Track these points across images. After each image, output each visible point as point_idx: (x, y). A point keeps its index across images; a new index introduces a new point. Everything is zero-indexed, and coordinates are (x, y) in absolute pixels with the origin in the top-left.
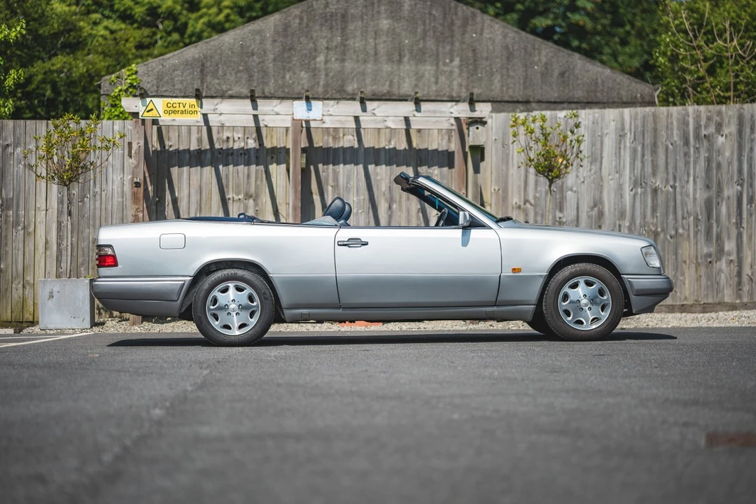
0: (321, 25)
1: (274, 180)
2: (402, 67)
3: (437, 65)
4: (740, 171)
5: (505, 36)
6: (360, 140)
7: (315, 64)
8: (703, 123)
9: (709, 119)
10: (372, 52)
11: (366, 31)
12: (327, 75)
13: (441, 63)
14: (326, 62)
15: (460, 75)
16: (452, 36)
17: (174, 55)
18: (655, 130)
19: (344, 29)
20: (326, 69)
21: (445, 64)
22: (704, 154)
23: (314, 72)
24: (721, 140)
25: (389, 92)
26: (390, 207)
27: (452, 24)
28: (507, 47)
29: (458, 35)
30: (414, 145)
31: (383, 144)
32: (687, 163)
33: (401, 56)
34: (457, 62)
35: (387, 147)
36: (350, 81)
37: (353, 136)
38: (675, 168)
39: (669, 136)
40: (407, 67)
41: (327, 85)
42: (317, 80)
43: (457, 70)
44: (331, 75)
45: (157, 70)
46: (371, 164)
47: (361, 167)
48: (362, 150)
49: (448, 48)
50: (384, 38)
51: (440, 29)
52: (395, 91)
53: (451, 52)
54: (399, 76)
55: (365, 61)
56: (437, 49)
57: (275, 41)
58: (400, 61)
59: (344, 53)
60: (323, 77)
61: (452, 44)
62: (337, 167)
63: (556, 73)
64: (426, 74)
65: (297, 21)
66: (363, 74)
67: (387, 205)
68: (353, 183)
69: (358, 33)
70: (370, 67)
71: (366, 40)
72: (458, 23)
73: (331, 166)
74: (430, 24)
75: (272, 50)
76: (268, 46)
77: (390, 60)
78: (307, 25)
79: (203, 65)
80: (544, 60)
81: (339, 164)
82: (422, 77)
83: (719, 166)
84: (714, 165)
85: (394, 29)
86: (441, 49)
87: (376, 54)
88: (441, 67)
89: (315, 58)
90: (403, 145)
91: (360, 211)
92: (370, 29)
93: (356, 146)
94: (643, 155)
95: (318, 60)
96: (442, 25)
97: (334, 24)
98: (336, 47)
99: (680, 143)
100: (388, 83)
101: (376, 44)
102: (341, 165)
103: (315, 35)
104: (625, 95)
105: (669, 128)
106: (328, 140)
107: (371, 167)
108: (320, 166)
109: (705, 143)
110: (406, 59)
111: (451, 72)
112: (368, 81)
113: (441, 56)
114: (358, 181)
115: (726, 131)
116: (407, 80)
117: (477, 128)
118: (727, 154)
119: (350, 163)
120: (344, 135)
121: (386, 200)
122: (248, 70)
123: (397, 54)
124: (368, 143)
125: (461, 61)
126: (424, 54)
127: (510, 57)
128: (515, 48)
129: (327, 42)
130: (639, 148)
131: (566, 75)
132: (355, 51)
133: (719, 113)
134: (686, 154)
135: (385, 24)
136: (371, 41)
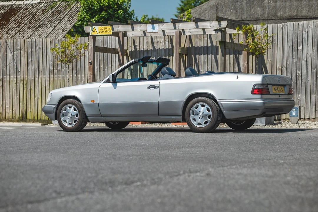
2: (302, 3)
7: (264, 4)
12: (269, 9)
14: (269, 3)
17: (205, 4)
20: (268, 6)
23: (263, 7)
36: (279, 10)
40: (305, 3)
41: (269, 13)
42: (265, 11)
44: (271, 8)
45: (199, 11)
54: (301, 7)
60: (267, 10)
66: (285, 7)
70: (288, 4)
79: (217, 7)
82: (312, 7)
95: (265, 2)
100: (296, 11)
112: (287, 10)
116: (305, 9)
117: (218, 33)
122: (235, 9)
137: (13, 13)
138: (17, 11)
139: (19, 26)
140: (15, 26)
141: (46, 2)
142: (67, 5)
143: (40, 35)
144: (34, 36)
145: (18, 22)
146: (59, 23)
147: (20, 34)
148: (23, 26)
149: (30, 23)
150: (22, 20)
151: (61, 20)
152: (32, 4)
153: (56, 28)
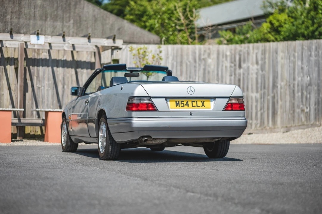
1: (8, 73)
2: (47, 22)
3: (63, 22)
4: (218, 75)
5: (94, 11)
6: (50, 55)
7: (6, 19)
8: (202, 53)
9: (205, 51)
10: (33, 15)
11: (30, 5)
12: (11, 25)
13: (65, 22)
14: (11, 19)
15: (73, 28)
16: (70, 10)
18: (182, 55)
19: (20, 4)
20: (11, 22)
21: (66, 22)
22: (202, 67)
23: (5, 23)
24: (209, 61)
26: (63, 87)
27: (70, 4)
28: (94, 16)
29: (72, 10)
30: (75, 58)
31: (61, 57)
32: (195, 71)
33: (46, 17)
34: (72, 21)
35: (62, 59)
36: (22, 28)
37: (46, 53)
38: (190, 73)
39: (188, 59)
40: (49, 23)
42: (7, 27)
43: (72, 26)
44: (13, 24)
46: (55, 66)
47: (50, 68)
48: (51, 60)
49: (68, 15)
50: (38, 9)
51: (64, 6)
53: (69, 17)
54: (45, 27)
55: (30, 19)
56: (63, 16)
58: (46, 20)
59: (19, 15)
60: (9, 25)
61: (70, 13)
62: (39, 68)
63: (116, 29)
64: (58, 26)
66: (29, 25)
68: (46, 75)
69: (26, 6)
70: (32, 22)
71: (30, 9)
72: (73, 4)
73: (36, 67)
74: (60, 3)
77: (41, 19)
80: (111, 22)
81: (39, 66)
82: (56, 27)
83: (209, 72)
84: (207, 72)
85: (43, 5)
86: (65, 15)
87: (35, 16)
88: (65, 24)
89: (6, 16)
90: (70, 58)
91: (49, 89)
92: (32, 4)
93: (48, 58)
94: (177, 67)
95: (7, 17)
96: (66, 4)
98: (16, 12)
99: (192, 61)
101: (35, 12)
102: (41, 67)
103: (6, 6)
104: (146, 40)
105: (188, 55)
106: (35, 55)
107: (55, 68)
108: (31, 67)
109: (203, 62)
110: (48, 19)
111: (69, 26)
112: (31, 28)
113: (65, 19)
114: (48, 74)
115: (212, 56)
116: (49, 29)
117: (117, 51)
118: (212, 67)
119: (45, 66)
120: (42, 52)
121: (62, 84)
124: (53, 57)
125: (74, 21)
126: (57, 17)
127: (96, 20)
128: (99, 16)
129: (12, 9)
130: (175, 63)
131: (121, 30)
132: (25, 14)
133: (209, 49)
134: (195, 67)
135: (39, 2)
136: (33, 10)
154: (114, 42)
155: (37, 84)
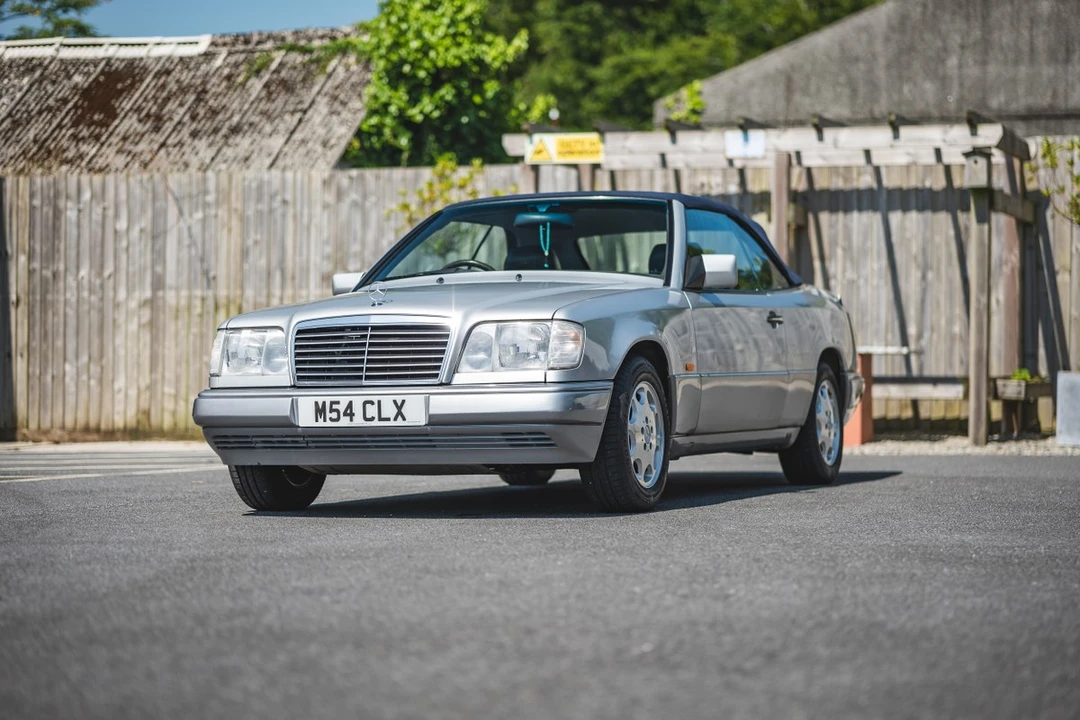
0: (954, 13)
2: (1070, 68)
6: (880, 182)
7: (945, 70)
10: (1026, 49)
11: (1018, 19)
14: (960, 66)
19: (985, 18)
25: (1051, 107)
26: (924, 277)
33: (1069, 52)
35: (920, 187)
36: (994, 91)
41: (960, 99)
42: (947, 93)
44: (968, 84)
45: (728, 89)
47: (878, 215)
52: (1061, 104)
54: (1067, 81)
55: (1016, 63)
57: (887, 39)
58: (1067, 60)
59: (986, 52)
60: (956, 86)
62: (849, 216)
65: (919, 9)
66: (1014, 81)
67: (919, 275)
68: (871, 244)
69: (1006, 23)
70: (1023, 70)
71: (1018, 31)
73: (841, 215)
75: (883, 52)
76: (879, 47)
77: (1053, 58)
78: (934, 15)
81: (851, 211)
85: (1059, 14)
87: (1032, 50)
89: (943, 61)
90: (940, 183)
92: (1023, 15)
93: (875, 186)
95: (949, 63)
97: (971, 10)
98: (975, 44)
100: (1049, 94)
101: (1031, 36)
102: (855, 215)
103: (943, 27)
106: (836, 179)
107: (893, 216)
108: (824, 217)
114: (879, 240)
117: (976, 162)
119: (867, 209)
120: (857, 174)
121: (918, 266)
122: (850, 82)
123: (1063, 49)
129: (963, 38)
132: (1002, 48)
135: (1045, 7)
136: (1025, 33)
137: (119, 86)
138: (134, 78)
139: (157, 129)
140: (140, 128)
141: (230, 54)
142: (312, 62)
143: (247, 159)
144: (225, 161)
145: (148, 116)
146: (300, 121)
147: (168, 154)
148: (173, 130)
149: (193, 118)
150: (161, 110)
151: (305, 112)
152: (181, 59)
153: (298, 136)
154: (974, 132)
155: (844, 271)
